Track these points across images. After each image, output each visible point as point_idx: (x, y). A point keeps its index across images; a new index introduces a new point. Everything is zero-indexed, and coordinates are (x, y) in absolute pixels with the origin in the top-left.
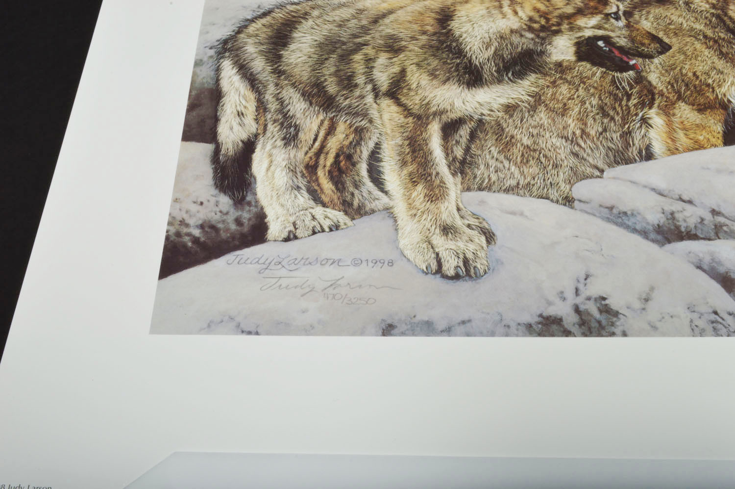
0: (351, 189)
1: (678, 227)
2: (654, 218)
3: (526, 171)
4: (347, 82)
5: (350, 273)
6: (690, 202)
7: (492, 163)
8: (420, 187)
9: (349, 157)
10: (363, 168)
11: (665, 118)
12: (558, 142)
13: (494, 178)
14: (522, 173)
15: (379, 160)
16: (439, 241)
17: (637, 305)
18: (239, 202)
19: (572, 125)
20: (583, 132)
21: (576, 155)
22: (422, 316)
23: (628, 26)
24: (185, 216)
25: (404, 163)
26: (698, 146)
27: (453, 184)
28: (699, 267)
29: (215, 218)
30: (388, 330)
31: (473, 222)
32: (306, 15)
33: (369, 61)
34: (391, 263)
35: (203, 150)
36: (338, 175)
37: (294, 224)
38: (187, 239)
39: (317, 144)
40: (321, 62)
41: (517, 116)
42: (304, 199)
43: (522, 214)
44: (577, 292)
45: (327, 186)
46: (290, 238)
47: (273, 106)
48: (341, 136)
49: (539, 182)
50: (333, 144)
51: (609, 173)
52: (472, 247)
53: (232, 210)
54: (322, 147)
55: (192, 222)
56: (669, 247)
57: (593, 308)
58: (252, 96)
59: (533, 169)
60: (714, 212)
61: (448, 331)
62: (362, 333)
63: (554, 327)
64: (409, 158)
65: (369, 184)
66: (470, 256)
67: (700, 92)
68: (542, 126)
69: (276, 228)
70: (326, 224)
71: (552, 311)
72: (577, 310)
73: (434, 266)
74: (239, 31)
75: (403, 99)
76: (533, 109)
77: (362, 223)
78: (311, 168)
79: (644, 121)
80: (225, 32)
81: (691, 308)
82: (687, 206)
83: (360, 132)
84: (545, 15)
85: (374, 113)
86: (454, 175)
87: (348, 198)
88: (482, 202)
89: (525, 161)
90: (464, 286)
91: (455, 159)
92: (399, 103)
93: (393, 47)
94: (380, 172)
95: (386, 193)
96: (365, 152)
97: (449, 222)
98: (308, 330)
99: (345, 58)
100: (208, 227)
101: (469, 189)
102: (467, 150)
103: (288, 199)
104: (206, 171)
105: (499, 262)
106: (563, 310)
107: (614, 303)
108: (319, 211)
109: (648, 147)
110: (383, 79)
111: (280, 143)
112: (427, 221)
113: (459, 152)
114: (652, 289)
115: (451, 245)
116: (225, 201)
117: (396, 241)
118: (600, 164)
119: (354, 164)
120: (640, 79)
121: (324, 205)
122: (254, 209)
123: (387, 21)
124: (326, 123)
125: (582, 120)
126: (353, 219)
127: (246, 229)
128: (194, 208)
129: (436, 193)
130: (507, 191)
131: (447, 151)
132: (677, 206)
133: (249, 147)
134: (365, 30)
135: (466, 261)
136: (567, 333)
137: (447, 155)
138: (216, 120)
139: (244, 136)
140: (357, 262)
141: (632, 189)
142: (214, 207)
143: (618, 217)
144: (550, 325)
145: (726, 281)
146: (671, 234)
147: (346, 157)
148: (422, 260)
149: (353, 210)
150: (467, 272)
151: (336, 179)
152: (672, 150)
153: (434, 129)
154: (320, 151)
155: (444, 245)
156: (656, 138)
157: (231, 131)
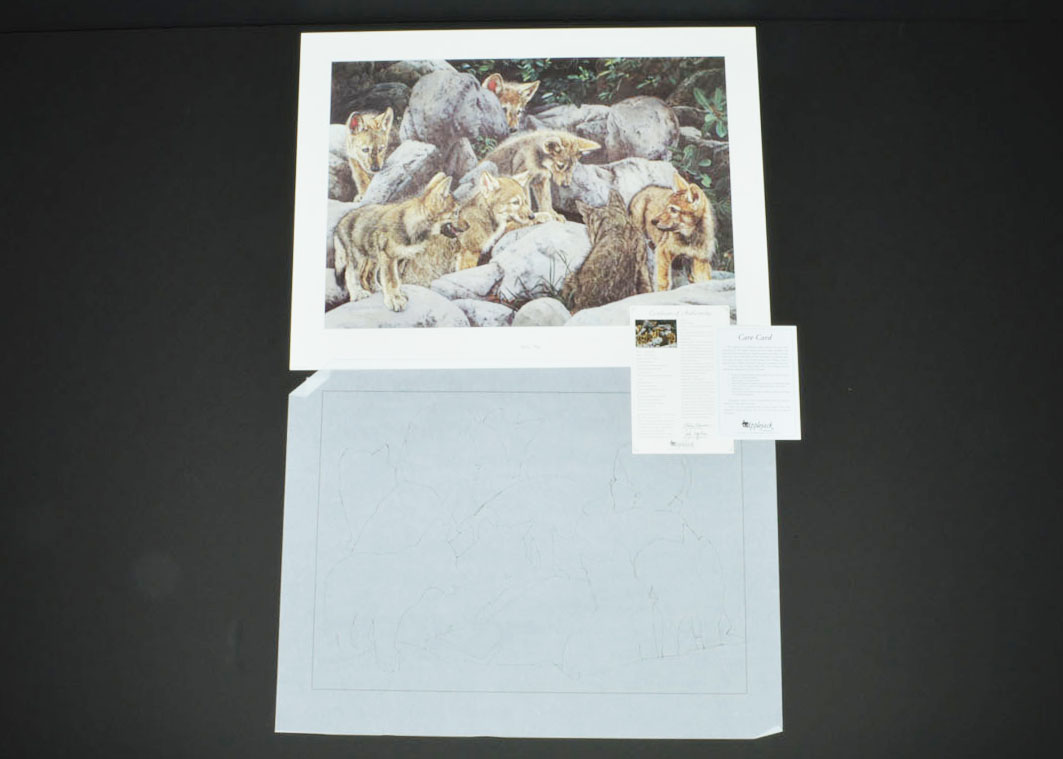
0: (372, 284)
1: (457, 295)
2: (451, 292)
3: (419, 277)
4: (371, 245)
5: (371, 311)
6: (462, 287)
7: (410, 274)
8: (390, 283)
10: (375, 277)
11: (462, 257)
13: (410, 280)
15: (380, 274)
16: (394, 300)
17: (442, 319)
18: (343, 289)
19: (434, 259)
20: (438, 263)
21: (434, 271)
22: (389, 323)
23: (459, 217)
24: (330, 294)
25: (386, 275)
26: (469, 267)
27: (399, 281)
28: (460, 308)
29: (337, 294)
30: (380, 327)
31: (403, 294)
32: (358, 215)
33: (378, 236)
34: (382, 308)
35: (332, 270)
36: (369, 279)
37: (357, 296)
38: (330, 302)
39: (363, 269)
41: (419, 256)
42: (360, 287)
43: (416, 292)
44: (427, 315)
45: (366, 283)
46: (356, 300)
47: (350, 255)
48: (370, 266)
49: (422, 281)
50: (367, 269)
51: (443, 277)
52: (403, 302)
53: (341, 292)
55: (331, 296)
56: (453, 301)
57: (431, 321)
58: (344, 251)
59: (421, 276)
60: (468, 290)
61: (395, 327)
62: (372, 327)
64: (388, 273)
65: (377, 283)
66: (402, 305)
67: (474, 246)
68: (425, 261)
69: (352, 298)
70: (365, 296)
71: (420, 321)
72: (427, 320)
73: (392, 309)
74: (339, 223)
76: (424, 254)
77: (375, 295)
78: (362, 277)
79: (456, 258)
80: (334, 224)
81: (455, 320)
83: (375, 264)
84: (433, 213)
85: (379, 257)
86: (400, 279)
87: (371, 287)
88: (406, 288)
89: (419, 274)
90: (399, 314)
91: (400, 273)
92: (386, 253)
93: (385, 230)
96: (376, 271)
97: (397, 295)
98: (361, 327)
99: (371, 235)
100: (336, 298)
101: (403, 283)
102: (404, 270)
103: (355, 287)
104: (334, 279)
106: (423, 321)
107: (436, 318)
108: (364, 291)
109: (455, 268)
110: (382, 243)
111: (353, 269)
112: (392, 294)
113: (402, 271)
114: (446, 314)
116: (339, 288)
118: (440, 275)
119: (373, 275)
120: (458, 241)
123: (384, 217)
124: (365, 261)
125: (437, 258)
127: (345, 297)
128: (332, 291)
129: (394, 285)
130: (414, 284)
131: (399, 270)
132: (457, 288)
134: (377, 222)
135: (401, 307)
136: (423, 327)
137: (398, 272)
138: (334, 260)
139: (343, 266)
140: (373, 308)
141: (448, 282)
142: (336, 291)
143: (442, 292)
144: (420, 325)
145: (466, 312)
146: (455, 297)
147: (371, 273)
148: (390, 306)
149: (372, 291)
150: (401, 310)
151: (368, 279)
152: (461, 269)
153: (395, 263)
154: (364, 271)
155: (396, 302)
156: (457, 264)
157: (339, 265)
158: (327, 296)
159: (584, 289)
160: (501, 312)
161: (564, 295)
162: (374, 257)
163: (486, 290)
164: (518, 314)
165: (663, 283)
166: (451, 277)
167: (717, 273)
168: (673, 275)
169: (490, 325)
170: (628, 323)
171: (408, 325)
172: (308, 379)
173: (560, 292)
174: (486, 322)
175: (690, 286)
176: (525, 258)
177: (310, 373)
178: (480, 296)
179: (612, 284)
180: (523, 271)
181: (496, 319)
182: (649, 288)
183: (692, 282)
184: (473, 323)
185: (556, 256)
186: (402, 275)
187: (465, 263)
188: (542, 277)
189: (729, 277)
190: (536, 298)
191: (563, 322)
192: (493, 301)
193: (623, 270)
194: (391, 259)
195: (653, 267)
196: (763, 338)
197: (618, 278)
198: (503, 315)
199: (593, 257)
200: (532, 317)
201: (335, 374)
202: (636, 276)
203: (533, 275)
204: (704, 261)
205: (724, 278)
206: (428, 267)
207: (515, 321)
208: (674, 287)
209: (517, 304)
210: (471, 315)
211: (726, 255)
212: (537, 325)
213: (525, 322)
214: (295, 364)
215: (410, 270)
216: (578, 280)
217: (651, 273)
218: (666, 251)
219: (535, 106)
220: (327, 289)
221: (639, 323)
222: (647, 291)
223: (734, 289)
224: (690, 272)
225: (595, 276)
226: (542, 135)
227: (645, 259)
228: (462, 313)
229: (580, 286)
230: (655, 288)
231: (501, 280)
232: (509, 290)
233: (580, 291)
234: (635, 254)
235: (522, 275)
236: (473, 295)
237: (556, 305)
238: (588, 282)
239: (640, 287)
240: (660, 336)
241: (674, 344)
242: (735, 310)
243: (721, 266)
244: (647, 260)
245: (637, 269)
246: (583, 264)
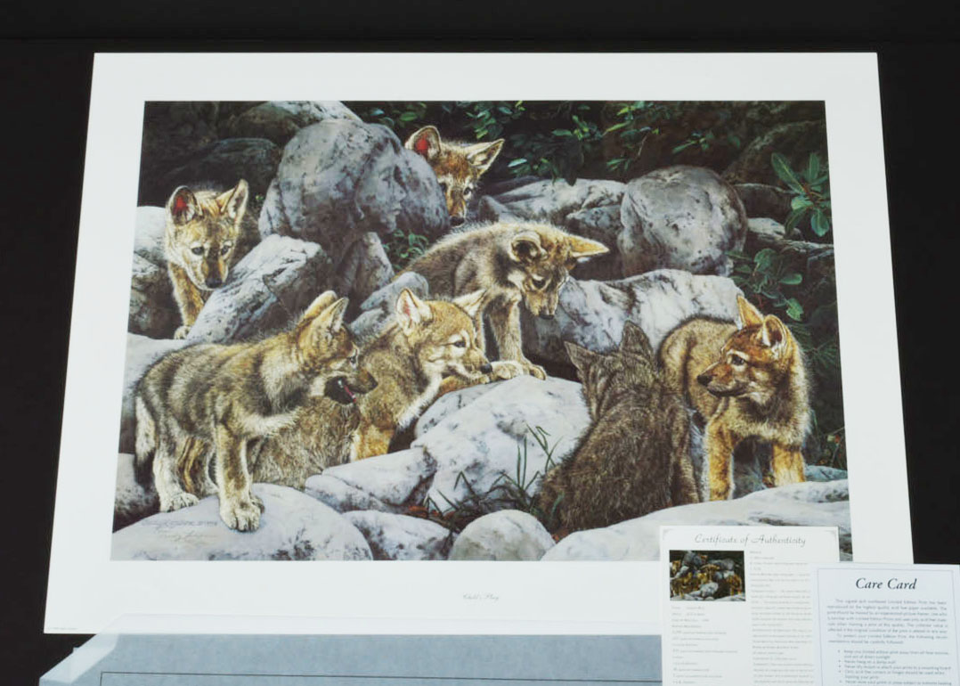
0: (200, 482)
1: (351, 503)
2: (341, 498)
3: (285, 470)
4: (201, 413)
5: (197, 529)
6: (361, 489)
7: (270, 466)
8: (233, 481)
9: (200, 463)
10: (206, 469)
11: (361, 436)
12: (304, 452)
13: (269, 475)
14: (283, 473)
15: (214, 464)
16: (239, 511)
17: (323, 545)
18: (147, 489)
19: (313, 440)
20: (318, 447)
21: (311, 460)
22: (227, 551)
23: (359, 368)
24: (122, 499)
25: (226, 466)
26: (374, 454)
27: (248, 478)
28: (356, 525)
29: (136, 499)
30: (212, 558)
31: (255, 500)
32: (181, 361)
33: (214, 397)
34: (216, 524)
35: (128, 458)
36: (195, 473)
37: (173, 502)
38: (123, 512)
39: (185, 454)
40: (188, 398)
41: (286, 435)
42: (177, 488)
43: (279, 496)
44: (297, 538)
45: (188, 479)
46: (171, 510)
47: (163, 430)
48: (197, 450)
49: (290, 477)
50: (193, 454)
51: (326, 471)
52: (253, 515)
53: (143, 495)
54: (187, 456)
55: (125, 501)
56: (344, 514)
57: (302, 547)
58: (152, 423)
59: (288, 470)
60: (371, 495)
61: (238, 558)
62: (201, 559)
63: (284, 556)
64: (229, 463)
65: (208, 479)
66: (252, 520)
67: (384, 418)
68: (297, 442)
69: (164, 505)
70: (187, 502)
71: (285, 548)
72: (296, 548)
73: (235, 526)
74: (146, 374)
75: (230, 426)
76: (295, 430)
77: (205, 501)
78: (181, 469)
79: (350, 438)
80: (136, 376)
81: (346, 547)
82: (359, 491)
83: (206, 447)
84: (313, 359)
85: (214, 435)
86: (250, 473)
87: (198, 487)
88: (261, 490)
89: (285, 465)
90: (247, 535)
91: (251, 463)
92: (227, 428)
93: (227, 387)
94: (214, 472)
95: (215, 482)
96: (208, 459)
97: (244, 501)
98: (178, 558)
99: (201, 396)
100: (133, 504)
101: (255, 482)
102: (258, 458)
103: (169, 488)
104: (130, 471)
105: (265, 523)
106: (289, 548)
107: (312, 544)
108: (184, 495)
109: (348, 455)
110: (220, 409)
111: (166, 454)
112: (234, 501)
113: (254, 459)
114: (331, 537)
115: (244, 513)
116: (140, 489)
117: (218, 512)
118: (323, 467)
119: (202, 467)
120: (355, 410)
121: (187, 491)
122: (154, 495)
123: (226, 366)
124: (190, 441)
125: (318, 438)
126: (200, 499)
127: (151, 505)
128: (126, 494)
129: (240, 485)
130: (275, 482)
131: (248, 458)
132: (352, 491)
133: (151, 456)
134: (213, 373)
135: (250, 523)
136: (289, 559)
137: (248, 461)
138: (135, 439)
139: (149, 449)
140: (200, 523)
141: (334, 481)
142: (135, 492)
143: (324, 497)
144: (282, 555)
145: (366, 533)
146: (347, 506)
147: (199, 462)
148: (230, 522)
149: (201, 494)
150: (250, 529)
151: (194, 475)
152: (360, 457)
153: (243, 444)
154: (186, 459)
155: (241, 513)
156: (354, 449)
157: (143, 447)
158: (119, 502)
159: (578, 493)
160: (428, 535)
161: (543, 506)
162: (208, 435)
163: (403, 495)
164: (460, 539)
165: (719, 485)
166: (342, 471)
167: (814, 469)
168: (736, 472)
169: (409, 556)
170: (657, 557)
171: (262, 557)
172: (77, 652)
173: (536, 499)
174: (402, 552)
175: (768, 492)
176: (474, 439)
177: (80, 639)
178: (392, 506)
179: (628, 486)
180: (469, 462)
181: (420, 547)
182: (695, 495)
183: (771, 485)
184: (378, 553)
185: (529, 436)
186: (254, 468)
187: (367, 450)
188: (503, 473)
189: (836, 478)
190: (493, 510)
191: (541, 554)
192: (416, 515)
193: (647, 463)
194: (236, 437)
195: (701, 458)
196: (900, 586)
197: (638, 475)
198: (434, 539)
199: (593, 437)
200: (483, 544)
201: (125, 641)
202: (671, 473)
203: (487, 470)
204: (792, 449)
205: (829, 479)
206: (302, 453)
207: (454, 550)
208: (738, 494)
209: (457, 519)
210: (375, 539)
211: (830, 438)
212: (494, 558)
213: (472, 552)
214: (55, 623)
215: (269, 459)
216: (568, 479)
217: (698, 469)
218: (725, 431)
219: (496, 182)
220: (118, 489)
221: (676, 556)
222: (690, 501)
223: (846, 498)
224: (768, 468)
225: (597, 472)
226: (508, 230)
227: (688, 445)
228: (360, 536)
229: (571, 490)
230: (706, 494)
231: (431, 478)
232: (444, 494)
233: (571, 500)
234: (669, 436)
235: (468, 469)
236: (381, 504)
237: (529, 522)
238: (585, 483)
239: (679, 493)
240: (715, 580)
241: (739, 595)
242: (849, 535)
243: (821, 458)
244: (691, 445)
245: (673, 460)
246: (577, 451)
